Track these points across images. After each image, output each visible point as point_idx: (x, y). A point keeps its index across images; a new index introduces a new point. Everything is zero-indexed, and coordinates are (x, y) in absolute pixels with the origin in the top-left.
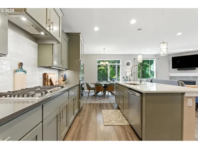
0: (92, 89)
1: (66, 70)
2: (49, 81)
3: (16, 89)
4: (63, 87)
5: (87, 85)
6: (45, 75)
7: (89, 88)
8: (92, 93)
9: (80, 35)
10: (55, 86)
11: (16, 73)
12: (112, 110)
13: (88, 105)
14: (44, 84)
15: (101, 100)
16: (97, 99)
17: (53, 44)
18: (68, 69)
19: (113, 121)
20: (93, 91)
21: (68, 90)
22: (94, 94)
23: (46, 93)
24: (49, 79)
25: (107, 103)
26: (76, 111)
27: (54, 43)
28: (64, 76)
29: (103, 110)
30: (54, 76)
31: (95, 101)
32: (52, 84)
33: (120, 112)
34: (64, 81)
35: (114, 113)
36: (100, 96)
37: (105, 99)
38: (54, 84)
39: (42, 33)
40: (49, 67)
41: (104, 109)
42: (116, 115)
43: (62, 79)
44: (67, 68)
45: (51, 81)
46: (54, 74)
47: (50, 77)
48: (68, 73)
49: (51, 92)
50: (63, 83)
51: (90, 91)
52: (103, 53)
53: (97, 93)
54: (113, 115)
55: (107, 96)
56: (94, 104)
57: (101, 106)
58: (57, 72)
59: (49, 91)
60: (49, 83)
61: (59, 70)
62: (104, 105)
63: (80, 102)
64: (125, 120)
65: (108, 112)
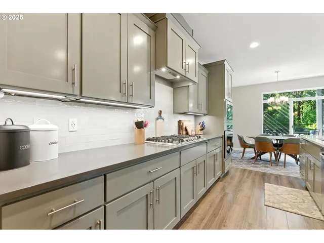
0: (250, 146)
1: (205, 115)
2: (184, 129)
3: (158, 136)
4: (200, 137)
5: (241, 139)
6: (180, 122)
7: (244, 145)
8: (250, 153)
9: (225, 63)
10: (191, 136)
11: (157, 121)
12: (287, 188)
13: (239, 170)
14: (179, 133)
15: (268, 167)
16: (259, 164)
17: (188, 86)
18: (207, 115)
19: (284, 204)
20: (252, 150)
21: (206, 142)
22: (254, 155)
23: (183, 141)
24: (184, 127)
25: (280, 175)
26: (219, 173)
27: (191, 84)
28: (202, 123)
29: (266, 184)
30: (190, 124)
31: (254, 167)
32: (187, 133)
33: (309, 195)
34: (202, 130)
35: (291, 193)
36: (266, 161)
37: (278, 168)
38: (190, 134)
39: (178, 77)
40: (185, 114)
41: (269, 182)
42: (296, 197)
43: (199, 127)
44: (205, 112)
45: (186, 130)
46: (190, 121)
47: (185, 124)
48: (207, 120)
49: (187, 141)
50: (200, 133)
51: (247, 149)
52: (275, 80)
53: (259, 155)
54: (287, 196)
55: (282, 162)
56: (250, 172)
57: (264, 177)
58: (192, 118)
59: (185, 140)
60: (184, 132)
61: (195, 116)
62: (273, 177)
63: (224, 162)
64: (315, 210)
65: (277, 189)
